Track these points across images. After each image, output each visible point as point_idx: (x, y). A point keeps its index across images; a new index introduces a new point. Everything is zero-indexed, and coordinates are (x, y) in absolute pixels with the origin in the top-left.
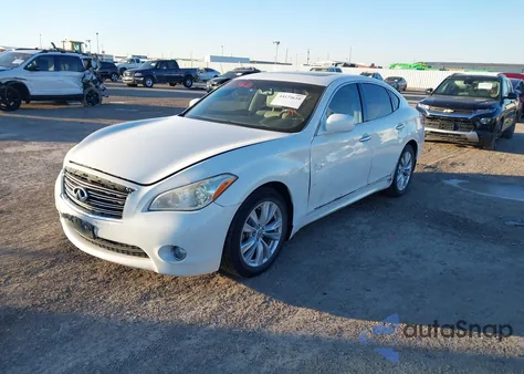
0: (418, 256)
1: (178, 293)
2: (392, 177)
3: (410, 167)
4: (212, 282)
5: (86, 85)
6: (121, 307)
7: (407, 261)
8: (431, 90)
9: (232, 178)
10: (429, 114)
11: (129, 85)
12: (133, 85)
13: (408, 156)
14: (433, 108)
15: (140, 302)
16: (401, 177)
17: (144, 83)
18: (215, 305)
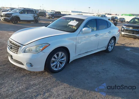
0: (107, 71)
1: (33, 76)
2: (106, 47)
3: (113, 44)
4: (44, 74)
5: (35, 18)
6: (16, 78)
7: (103, 72)
8: (128, 22)
9: (48, 45)
10: (125, 29)
11: (48, 18)
12: (49, 18)
13: (113, 41)
14: (127, 27)
15: (22, 77)
16: (110, 47)
17: (52, 17)
18: (42, 80)
